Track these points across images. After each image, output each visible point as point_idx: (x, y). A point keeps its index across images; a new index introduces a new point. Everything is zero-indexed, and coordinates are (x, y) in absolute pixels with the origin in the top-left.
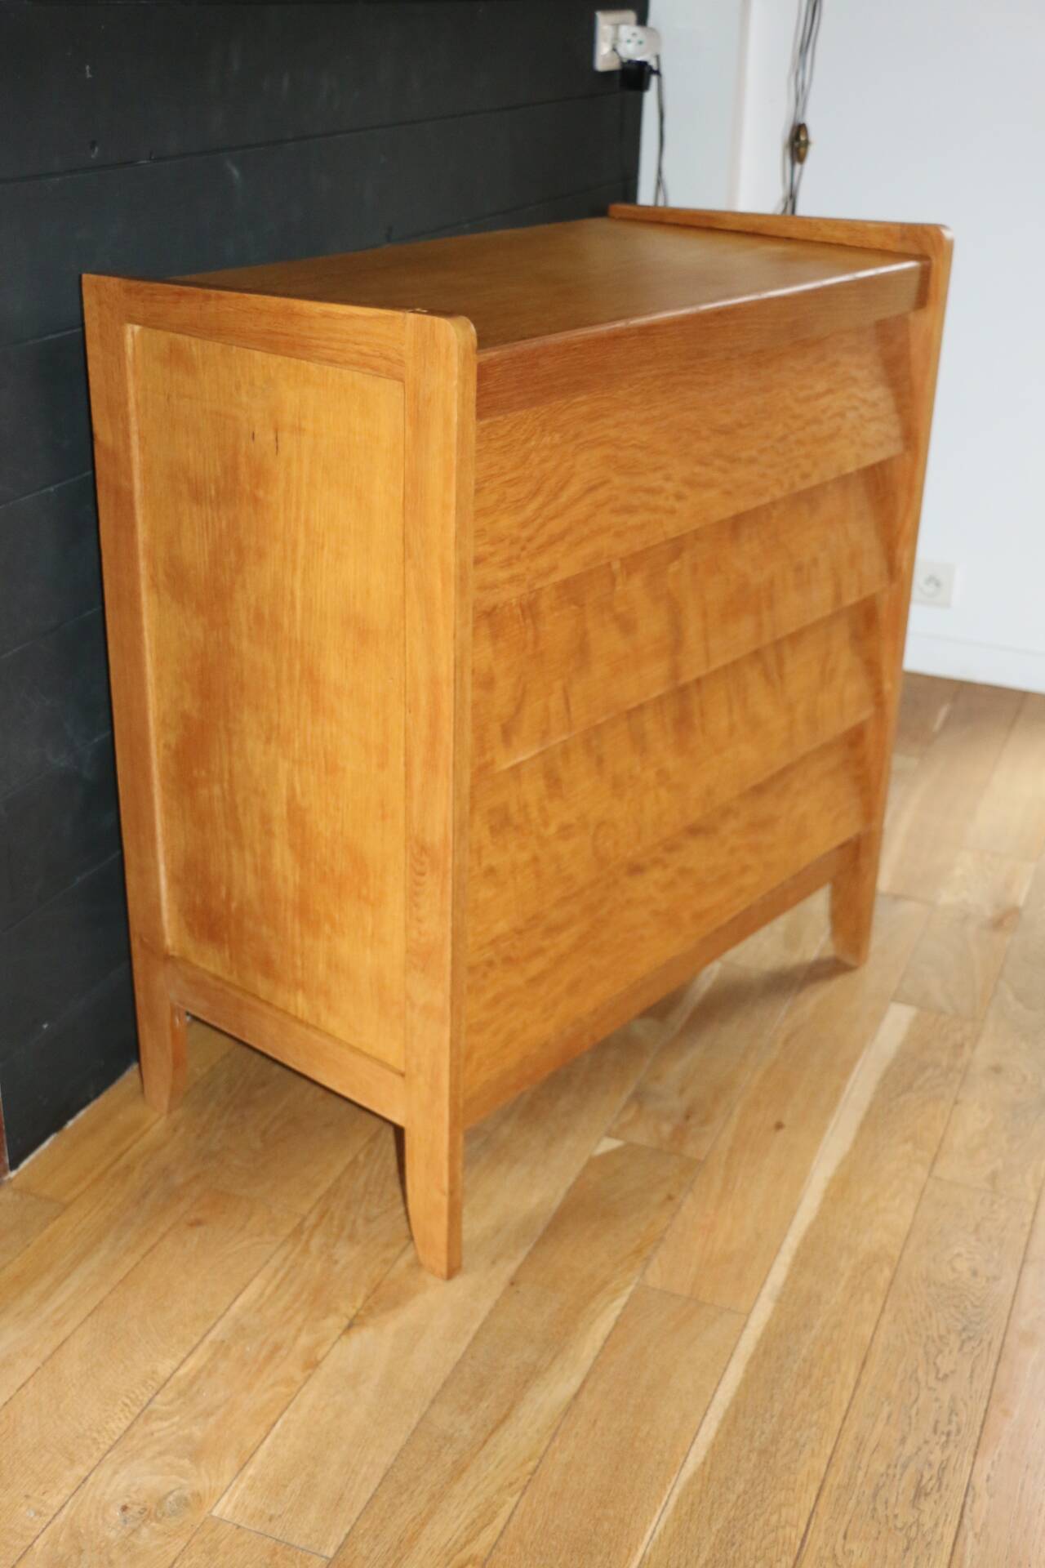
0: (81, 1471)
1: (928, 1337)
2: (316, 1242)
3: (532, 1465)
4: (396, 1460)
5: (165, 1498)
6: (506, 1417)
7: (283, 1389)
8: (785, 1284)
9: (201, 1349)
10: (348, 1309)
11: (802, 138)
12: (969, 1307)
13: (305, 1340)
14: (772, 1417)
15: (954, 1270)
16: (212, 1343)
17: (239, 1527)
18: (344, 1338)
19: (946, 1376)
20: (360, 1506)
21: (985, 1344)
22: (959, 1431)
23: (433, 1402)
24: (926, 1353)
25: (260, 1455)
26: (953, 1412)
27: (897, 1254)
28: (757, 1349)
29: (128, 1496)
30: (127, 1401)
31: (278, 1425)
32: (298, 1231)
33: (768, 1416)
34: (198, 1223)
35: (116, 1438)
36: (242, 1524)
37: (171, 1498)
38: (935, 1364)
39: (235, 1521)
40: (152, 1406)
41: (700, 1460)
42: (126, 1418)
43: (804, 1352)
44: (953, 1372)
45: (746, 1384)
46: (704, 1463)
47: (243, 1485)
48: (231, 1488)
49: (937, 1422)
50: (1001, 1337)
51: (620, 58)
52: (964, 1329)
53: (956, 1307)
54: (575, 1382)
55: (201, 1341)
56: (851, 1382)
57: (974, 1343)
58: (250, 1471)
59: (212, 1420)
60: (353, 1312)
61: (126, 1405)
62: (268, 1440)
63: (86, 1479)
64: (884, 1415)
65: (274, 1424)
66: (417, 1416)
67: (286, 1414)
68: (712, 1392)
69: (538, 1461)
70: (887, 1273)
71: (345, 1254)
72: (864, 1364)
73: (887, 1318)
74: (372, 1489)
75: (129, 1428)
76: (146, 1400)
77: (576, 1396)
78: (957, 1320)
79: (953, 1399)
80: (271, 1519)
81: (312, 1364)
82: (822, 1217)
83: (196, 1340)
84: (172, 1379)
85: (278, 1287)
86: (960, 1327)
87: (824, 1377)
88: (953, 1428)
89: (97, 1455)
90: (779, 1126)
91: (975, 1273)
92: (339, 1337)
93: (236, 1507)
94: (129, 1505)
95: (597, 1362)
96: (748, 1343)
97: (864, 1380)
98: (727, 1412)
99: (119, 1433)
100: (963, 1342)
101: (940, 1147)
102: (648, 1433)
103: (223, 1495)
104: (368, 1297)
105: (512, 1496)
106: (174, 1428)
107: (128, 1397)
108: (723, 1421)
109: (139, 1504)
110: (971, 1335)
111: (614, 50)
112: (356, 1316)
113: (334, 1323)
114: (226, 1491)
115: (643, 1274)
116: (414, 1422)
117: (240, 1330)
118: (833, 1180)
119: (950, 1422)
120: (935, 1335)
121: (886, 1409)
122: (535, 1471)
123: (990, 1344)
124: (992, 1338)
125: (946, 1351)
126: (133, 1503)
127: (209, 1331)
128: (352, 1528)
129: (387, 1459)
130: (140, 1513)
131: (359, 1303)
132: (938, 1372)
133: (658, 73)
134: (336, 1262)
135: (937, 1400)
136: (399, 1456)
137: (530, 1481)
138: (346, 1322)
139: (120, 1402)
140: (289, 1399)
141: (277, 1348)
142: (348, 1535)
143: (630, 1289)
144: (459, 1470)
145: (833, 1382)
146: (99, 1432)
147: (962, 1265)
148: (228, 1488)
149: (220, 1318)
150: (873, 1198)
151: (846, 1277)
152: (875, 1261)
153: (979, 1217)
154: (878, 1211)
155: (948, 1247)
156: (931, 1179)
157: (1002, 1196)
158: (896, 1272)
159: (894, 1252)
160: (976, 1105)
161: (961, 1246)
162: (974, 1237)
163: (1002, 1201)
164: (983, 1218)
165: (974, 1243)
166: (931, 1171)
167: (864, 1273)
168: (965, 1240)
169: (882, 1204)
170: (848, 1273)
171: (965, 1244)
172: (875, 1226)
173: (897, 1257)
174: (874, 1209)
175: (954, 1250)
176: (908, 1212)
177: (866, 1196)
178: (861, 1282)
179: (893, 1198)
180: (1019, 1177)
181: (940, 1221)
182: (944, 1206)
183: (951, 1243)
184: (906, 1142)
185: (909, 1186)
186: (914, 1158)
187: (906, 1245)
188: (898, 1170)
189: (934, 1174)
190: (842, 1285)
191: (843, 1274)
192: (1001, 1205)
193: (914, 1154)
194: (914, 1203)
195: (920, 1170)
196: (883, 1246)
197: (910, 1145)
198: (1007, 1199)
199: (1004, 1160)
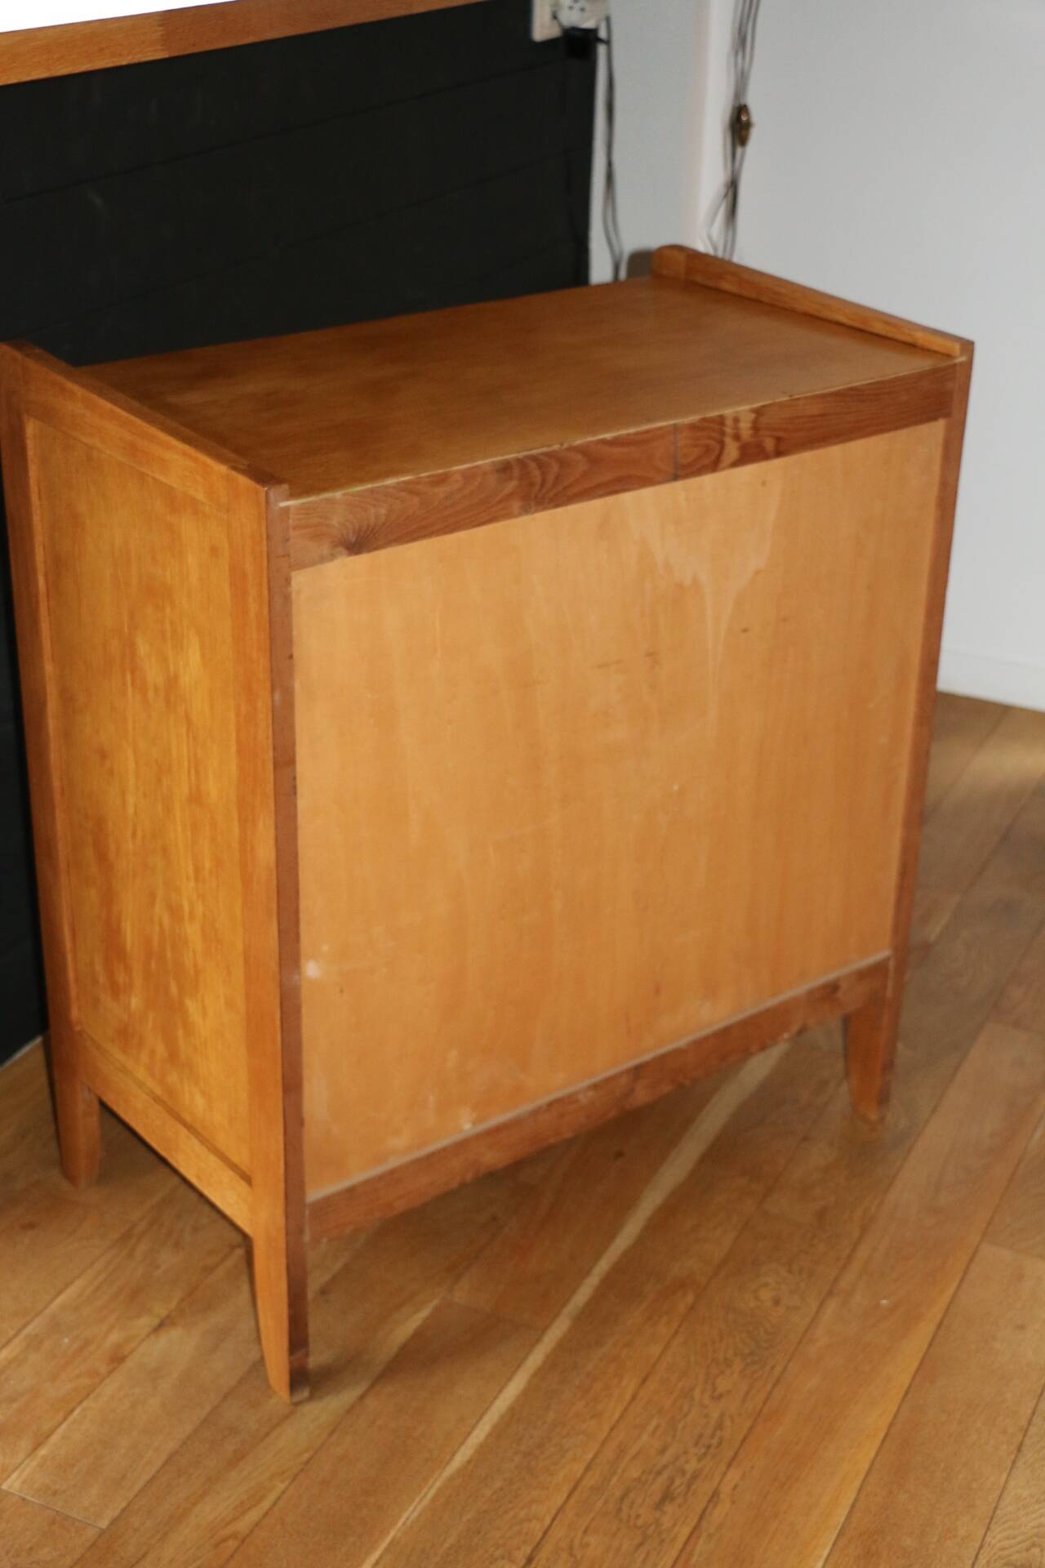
1: (713, 1360)
2: (143, 1247)
3: (306, 1456)
4: (181, 1447)
6: (292, 1413)
7: (86, 1381)
8: (587, 1304)
9: (16, 1341)
10: (161, 1310)
11: (744, 118)
12: (762, 1333)
13: (115, 1337)
14: (544, 1424)
15: (757, 1298)
16: (26, 1336)
17: (24, 1499)
18: (152, 1337)
19: (721, 1396)
20: (137, 1487)
21: (767, 1369)
22: (720, 1443)
23: (225, 1397)
24: (708, 1374)
25: (55, 1438)
26: (719, 1426)
27: (705, 1281)
28: (545, 1363)
31: (76, 1412)
32: (126, 1237)
33: (539, 1423)
34: (31, 1226)
36: (28, 1498)
38: (713, 1384)
39: (22, 1495)
41: (466, 1458)
43: (590, 1367)
44: (729, 1392)
45: (526, 1394)
46: (469, 1462)
47: (34, 1463)
48: (22, 1466)
49: (701, 1436)
50: (785, 1363)
51: (560, 25)
52: (751, 1354)
53: (750, 1333)
55: (16, 1335)
56: (628, 1396)
57: (756, 1367)
58: (43, 1452)
59: (15, 1406)
60: (163, 1313)
62: (64, 1426)
64: (651, 1428)
65: (72, 1411)
66: (208, 1408)
67: (85, 1404)
68: (491, 1401)
69: (312, 1453)
71: (168, 1259)
72: (645, 1380)
73: (679, 1339)
74: (154, 1470)
77: (362, 1397)
78: (747, 1345)
79: (722, 1415)
80: (55, 1493)
81: (117, 1359)
83: (11, 1333)
85: (98, 1289)
86: (746, 1351)
87: (603, 1390)
88: (715, 1441)
90: (620, 1154)
91: (777, 1303)
92: (148, 1336)
93: (23, 1483)
96: (538, 1357)
97: (641, 1394)
98: (502, 1417)
100: (746, 1366)
101: (776, 1180)
102: (423, 1433)
103: (13, 1471)
104: (183, 1300)
105: (282, 1482)
108: (495, 1427)
110: (756, 1359)
111: (555, 17)
112: (168, 1317)
113: (145, 1322)
114: (17, 1468)
115: (450, 1290)
116: (204, 1414)
117: (55, 1326)
118: (659, 1210)
119: (712, 1436)
120: (721, 1357)
121: (654, 1423)
122: (307, 1462)
123: (773, 1368)
124: (776, 1363)
125: (728, 1373)
127: (25, 1326)
128: (129, 1505)
129: (171, 1445)
131: (173, 1304)
132: (714, 1390)
133: (608, 42)
134: (158, 1267)
135: (707, 1416)
136: (184, 1443)
137: (302, 1470)
138: (156, 1322)
140: (91, 1389)
141: (88, 1342)
142: (123, 1510)
143: (435, 1302)
144: (238, 1457)
145: (611, 1395)
147: (766, 1295)
148: (20, 1465)
149: (37, 1315)
150: (696, 1227)
151: (648, 1300)
152: (681, 1287)
153: (795, 1250)
154: (696, 1240)
155: (758, 1276)
156: (758, 1213)
157: (826, 1231)
158: (699, 1296)
159: (703, 1278)
160: (824, 1142)
161: (770, 1276)
162: (786, 1268)
163: (824, 1236)
164: (800, 1251)
165: (784, 1274)
166: (760, 1205)
167: (667, 1296)
168: (776, 1270)
169: (703, 1233)
170: (652, 1297)
171: (775, 1274)
172: (690, 1253)
173: (703, 1284)
174: (693, 1239)
175: (764, 1279)
176: (727, 1242)
177: (687, 1227)
178: (662, 1306)
179: (715, 1228)
180: (848, 1213)
181: (757, 1251)
182: (765, 1237)
183: (761, 1273)
184: (744, 1174)
185: (735, 1217)
186: (746, 1191)
187: (715, 1274)
188: (728, 1202)
189: (762, 1208)
190: (643, 1307)
191: (645, 1298)
192: (821, 1239)
193: (749, 1186)
194: (734, 1234)
195: (749, 1203)
196: (693, 1273)
197: (746, 1178)
198: (829, 1234)
199: (837, 1196)
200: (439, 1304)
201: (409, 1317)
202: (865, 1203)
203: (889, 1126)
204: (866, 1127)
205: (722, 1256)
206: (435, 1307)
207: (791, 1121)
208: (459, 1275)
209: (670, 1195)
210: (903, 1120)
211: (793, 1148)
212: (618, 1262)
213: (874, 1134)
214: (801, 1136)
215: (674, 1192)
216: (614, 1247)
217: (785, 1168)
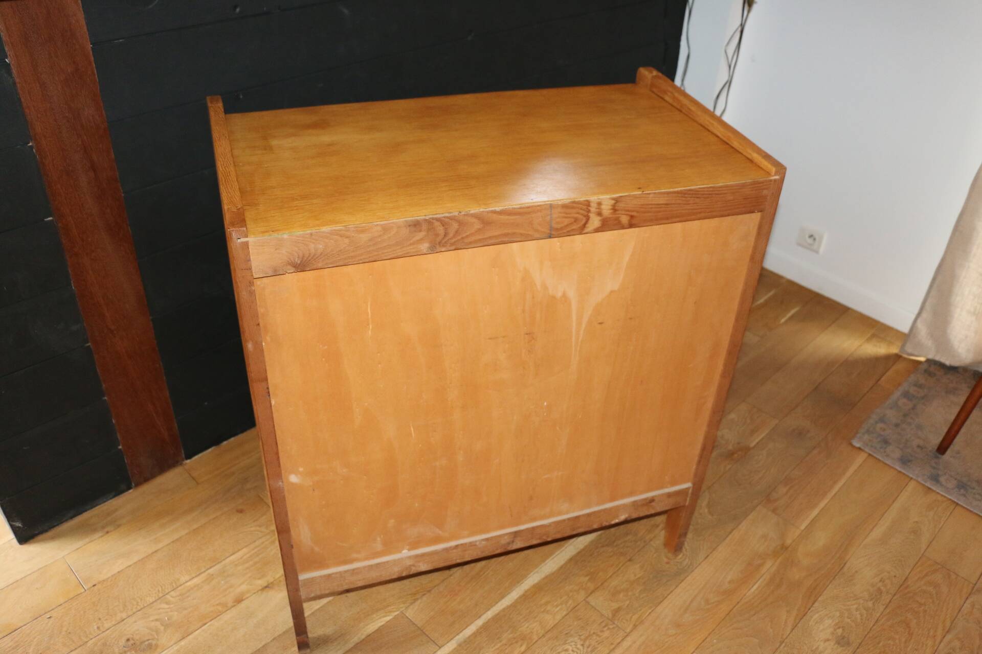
0: (124, 615)
5: (145, 642)
7: (220, 608)
8: (469, 637)
9: (203, 575)
10: (269, 579)
13: (244, 587)
16: (209, 574)
18: (260, 592)
23: (273, 639)
25: (191, 637)
29: (133, 635)
30: (160, 589)
31: (207, 625)
34: (241, 511)
35: (145, 605)
37: (147, 643)
40: (168, 596)
42: (155, 597)
47: (176, 648)
48: (170, 648)
55: (205, 572)
58: (183, 643)
59: (184, 613)
60: (270, 581)
61: (159, 591)
62: (199, 631)
63: (123, 620)
65: (205, 624)
66: (263, 643)
67: (213, 621)
75: (152, 603)
76: (167, 591)
81: (239, 600)
82: (514, 606)
83: (203, 570)
84: (183, 586)
85: (251, 557)
89: (134, 610)
92: (258, 592)
94: (131, 639)
95: (357, 646)
99: (148, 603)
106: (169, 610)
107: (162, 587)
109: (134, 640)
112: (272, 583)
113: (260, 583)
115: (407, 608)
116: (261, 646)
117: (223, 572)
118: (534, 586)
126: (133, 639)
127: (211, 568)
130: (132, 645)
131: (277, 577)
138: (265, 584)
139: (157, 589)
140: (219, 614)
141: (231, 586)
143: (396, 613)
146: (141, 600)
148: (170, 647)
149: (219, 563)
150: (547, 603)
151: (501, 643)
152: (522, 640)
153: (592, 632)
154: (543, 612)
155: (565, 643)
156: (584, 602)
157: (614, 623)
158: (528, 648)
159: (535, 638)
160: (638, 565)
161: (571, 646)
162: (582, 643)
163: (611, 627)
164: (594, 633)
165: (579, 646)
166: (587, 597)
167: (512, 644)
168: (576, 643)
169: (549, 608)
170: (504, 642)
171: (574, 645)
172: (536, 619)
173: (534, 641)
174: (542, 610)
175: (567, 647)
176: (559, 617)
177: (543, 601)
178: (506, 649)
179: (557, 606)
180: (630, 615)
181: (571, 628)
182: (580, 619)
183: (568, 642)
184: (587, 575)
185: (570, 602)
186: (584, 586)
187: (543, 636)
188: (571, 591)
189: (587, 600)
190: (496, 647)
191: (501, 642)
192: (609, 629)
193: (586, 584)
194: (565, 613)
195: (582, 595)
196: (532, 632)
197: (587, 578)
198: (615, 626)
199: (630, 602)
200: (398, 615)
201: (380, 618)
202: (642, 611)
203: (678, 562)
204: (665, 560)
205: (552, 625)
206: (396, 616)
207: (627, 547)
208: (416, 600)
209: (544, 579)
210: (687, 560)
211: (621, 565)
212: (498, 614)
213: (667, 566)
214: (629, 558)
215: (546, 577)
216: (499, 604)
217: (611, 577)
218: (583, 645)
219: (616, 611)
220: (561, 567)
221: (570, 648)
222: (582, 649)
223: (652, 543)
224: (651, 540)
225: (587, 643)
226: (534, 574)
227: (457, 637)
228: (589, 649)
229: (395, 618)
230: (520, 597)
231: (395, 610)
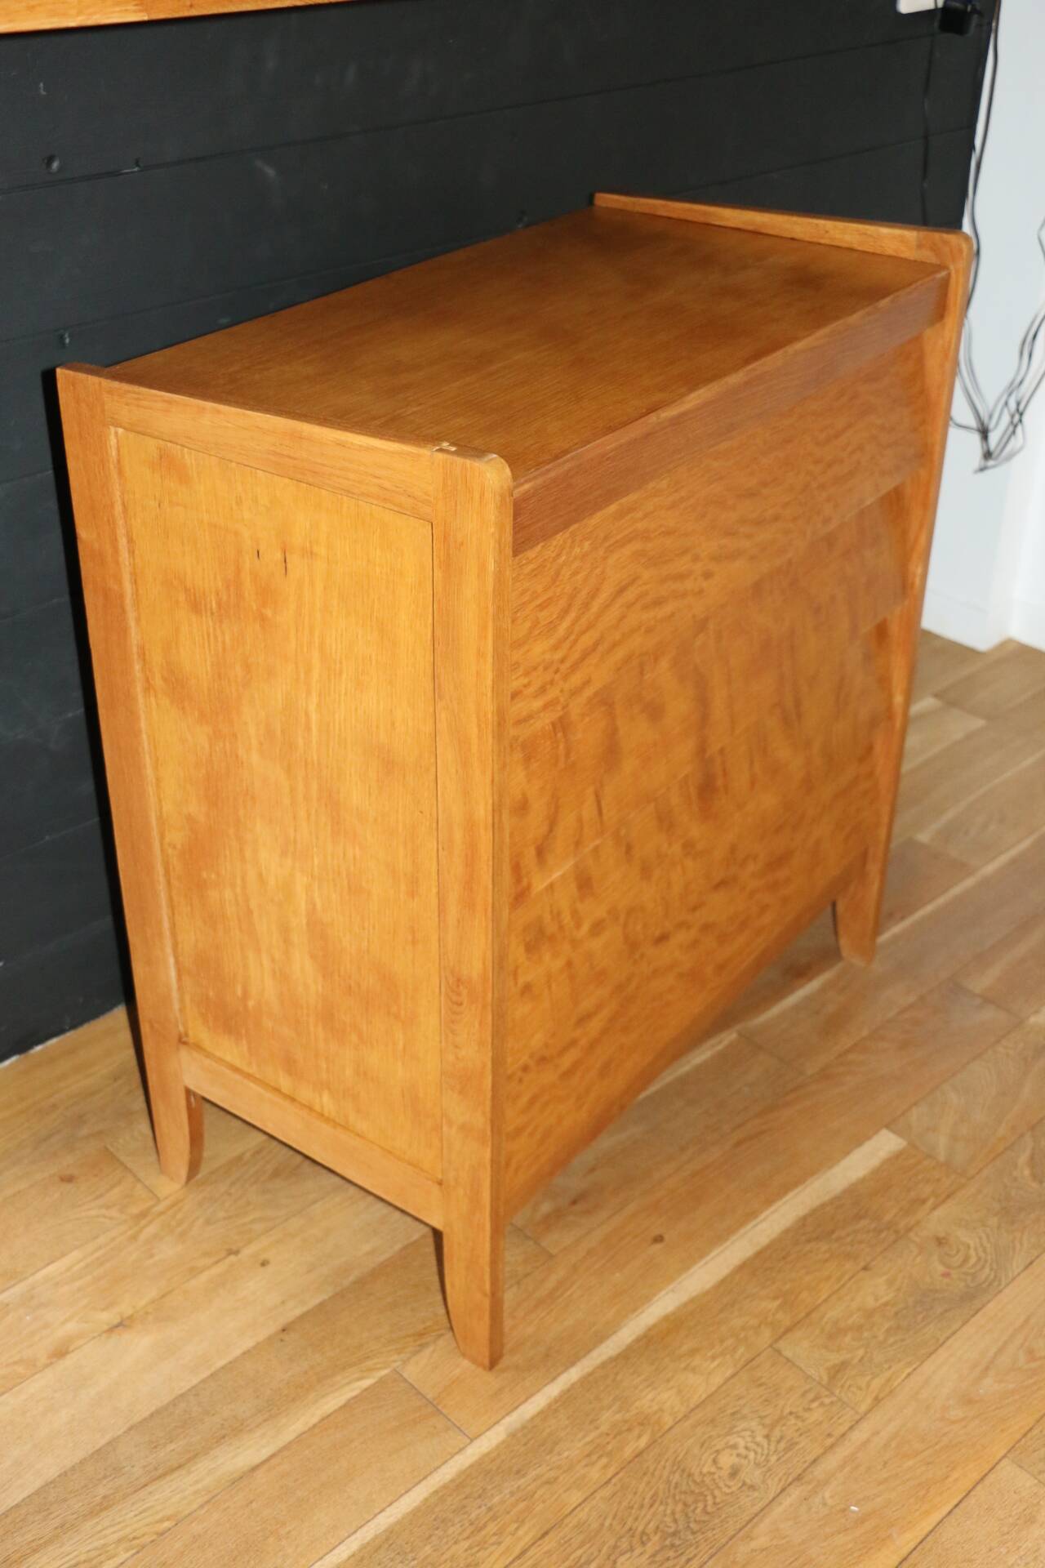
1: (630, 1529)
3: (167, 1524)
4: (59, 1476)
6: (180, 1467)
8: (532, 1419)
10: (129, 1307)
12: (698, 1511)
13: (72, 1327)
14: (414, 1559)
15: (715, 1461)
18: (104, 1336)
21: (683, 1559)
23: (130, 1429)
24: (615, 1547)
27: (670, 1423)
28: (452, 1481)
33: (410, 1556)
34: (69, 1180)
43: (496, 1500)
45: (415, 1514)
50: (706, 1557)
52: (674, 1534)
53: (685, 1505)
54: (265, 1453)
56: (517, 1551)
57: (671, 1554)
60: (130, 1311)
66: (108, 1437)
68: (377, 1511)
69: (174, 1523)
70: (643, 1442)
72: (545, 1533)
73: (606, 1492)
77: (254, 1469)
78: (675, 1521)
81: (60, 1352)
82: (625, 1356)
86: (672, 1529)
87: (495, 1534)
90: (659, 1239)
91: (734, 1473)
95: (299, 1439)
96: (447, 1473)
97: (530, 1553)
98: (376, 1537)
100: (662, 1549)
101: (808, 1315)
102: (289, 1532)
104: (153, 1302)
108: (363, 1547)
110: (677, 1542)
112: (129, 1317)
115: (405, 1362)
116: (103, 1442)
118: (666, 1318)
120: (640, 1529)
124: (695, 1556)
125: (637, 1552)
127: (5, 1290)
137: (152, 1541)
138: (116, 1321)
143: (384, 1372)
144: (102, 1507)
145: (499, 1543)
147: (727, 1460)
149: (21, 1280)
150: (693, 1352)
151: (598, 1432)
152: (641, 1424)
153: (787, 1411)
154: (685, 1369)
155: (728, 1434)
156: (770, 1349)
157: (832, 1394)
158: (652, 1443)
159: (668, 1420)
160: (885, 1278)
161: (743, 1437)
162: (765, 1432)
163: (827, 1401)
164: (791, 1413)
165: (759, 1439)
166: (776, 1341)
167: (619, 1433)
168: (753, 1432)
169: (697, 1361)
170: (604, 1428)
171: (750, 1436)
172: (672, 1383)
173: (667, 1427)
174: (683, 1365)
175: (733, 1440)
176: (717, 1380)
177: (685, 1348)
178: (608, 1443)
179: (713, 1358)
180: (868, 1378)
181: (742, 1402)
182: (761, 1385)
183: (735, 1430)
184: (775, 1298)
185: (741, 1350)
186: (769, 1319)
187: (686, 1417)
188: (743, 1328)
189: (776, 1346)
190: (588, 1439)
191: (597, 1428)
192: (822, 1404)
193: (774, 1315)
194: (729, 1372)
195: (766, 1335)
196: (661, 1410)
197: (777, 1303)
198: (834, 1399)
199: (866, 1352)
200: (386, 1375)
201: (349, 1383)
202: (893, 1369)
203: (966, 1274)
204: (941, 1269)
205: (704, 1396)
206: (381, 1378)
207: (860, 1242)
208: (423, 1346)
209: (685, 1305)
210: (987, 1270)
211: (847, 1277)
212: (590, 1374)
213: (946, 1280)
214: (862, 1264)
215: (692, 1301)
216: (594, 1354)
217: (825, 1300)
218: (767, 1437)
219: (837, 1371)
220: (723, 1282)
221: (741, 1443)
222: (766, 1445)
223: (912, 1235)
224: (909, 1230)
225: (777, 1433)
226: (667, 1293)
227: (508, 1420)
228: (782, 1445)
229: (382, 1382)
230: (638, 1340)
231: (379, 1366)
